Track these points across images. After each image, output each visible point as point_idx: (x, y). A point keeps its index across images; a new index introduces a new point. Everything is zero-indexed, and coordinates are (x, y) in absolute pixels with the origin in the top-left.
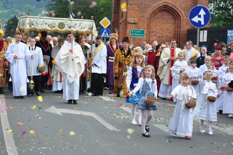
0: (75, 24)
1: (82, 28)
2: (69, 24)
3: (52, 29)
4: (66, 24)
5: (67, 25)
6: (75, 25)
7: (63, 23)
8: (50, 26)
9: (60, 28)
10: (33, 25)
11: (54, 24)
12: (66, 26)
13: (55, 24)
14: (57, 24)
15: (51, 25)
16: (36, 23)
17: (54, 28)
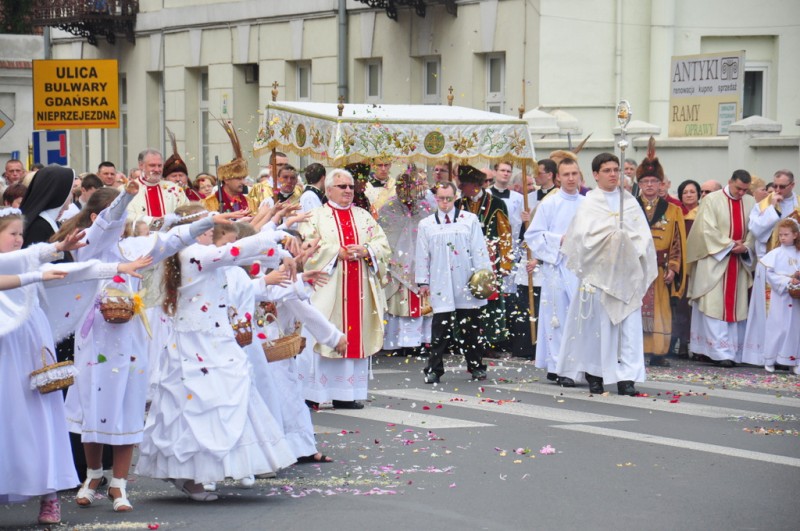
0: (474, 135)
1: (492, 147)
2: (455, 136)
3: (407, 154)
4: (446, 136)
5: (451, 138)
6: (473, 139)
7: (438, 134)
8: (402, 144)
9: (430, 152)
10: (352, 144)
11: (413, 139)
12: (447, 143)
13: (415, 138)
14: (422, 138)
15: (404, 141)
16: (361, 137)
17: (413, 150)
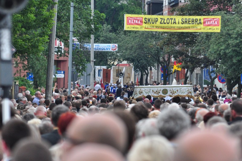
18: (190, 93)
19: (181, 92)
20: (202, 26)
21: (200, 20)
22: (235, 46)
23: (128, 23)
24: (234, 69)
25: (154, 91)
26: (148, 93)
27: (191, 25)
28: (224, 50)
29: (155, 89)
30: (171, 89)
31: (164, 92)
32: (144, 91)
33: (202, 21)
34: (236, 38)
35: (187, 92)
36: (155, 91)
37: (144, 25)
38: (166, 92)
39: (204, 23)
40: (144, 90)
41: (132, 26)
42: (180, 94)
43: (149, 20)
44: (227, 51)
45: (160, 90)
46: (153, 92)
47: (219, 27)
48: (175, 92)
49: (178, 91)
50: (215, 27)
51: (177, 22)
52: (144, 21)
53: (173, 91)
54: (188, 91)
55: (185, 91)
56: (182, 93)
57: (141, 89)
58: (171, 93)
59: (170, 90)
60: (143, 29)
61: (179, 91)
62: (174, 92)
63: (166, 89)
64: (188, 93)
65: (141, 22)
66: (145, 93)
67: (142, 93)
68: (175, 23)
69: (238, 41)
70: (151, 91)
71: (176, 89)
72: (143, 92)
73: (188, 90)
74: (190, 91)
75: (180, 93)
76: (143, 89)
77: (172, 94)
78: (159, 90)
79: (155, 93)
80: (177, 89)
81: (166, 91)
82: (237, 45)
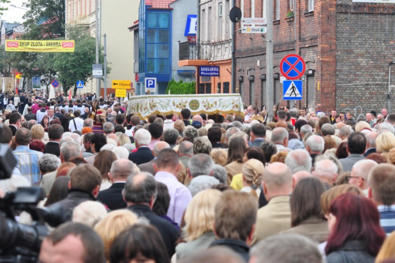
18: (237, 106)
19: (221, 105)
20: (61, 47)
21: (60, 43)
22: (73, 62)
23: (8, 46)
24: (72, 77)
25: (175, 103)
26: (166, 107)
27: (53, 47)
28: (65, 64)
29: (177, 101)
30: (205, 101)
31: (193, 106)
32: (159, 103)
33: (61, 44)
34: (73, 56)
35: (232, 105)
36: (178, 104)
37: (19, 47)
38: (196, 106)
39: (63, 45)
40: (158, 101)
41: (11, 48)
42: (220, 109)
43: (23, 44)
44: (67, 65)
45: (186, 102)
46: (174, 105)
47: (73, 48)
48: (212, 106)
49: (216, 103)
50: (71, 48)
51: (43, 44)
52: (19, 44)
53: (209, 104)
54: (233, 103)
55: (228, 104)
56: (223, 106)
57: (154, 101)
58: (205, 106)
59: (203, 102)
60: (19, 50)
61: (218, 103)
62: (210, 106)
63: (196, 101)
64: (233, 107)
65: (17, 45)
66: (160, 107)
67: (154, 106)
68: (41, 45)
69: (75, 58)
70: (171, 104)
71: (212, 100)
72: (157, 105)
73: (233, 101)
74: (237, 103)
75: (219, 107)
76: (156, 100)
77: (207, 109)
78: (184, 101)
79: (177, 107)
80: (214, 101)
81: (196, 103)
82: (74, 61)
